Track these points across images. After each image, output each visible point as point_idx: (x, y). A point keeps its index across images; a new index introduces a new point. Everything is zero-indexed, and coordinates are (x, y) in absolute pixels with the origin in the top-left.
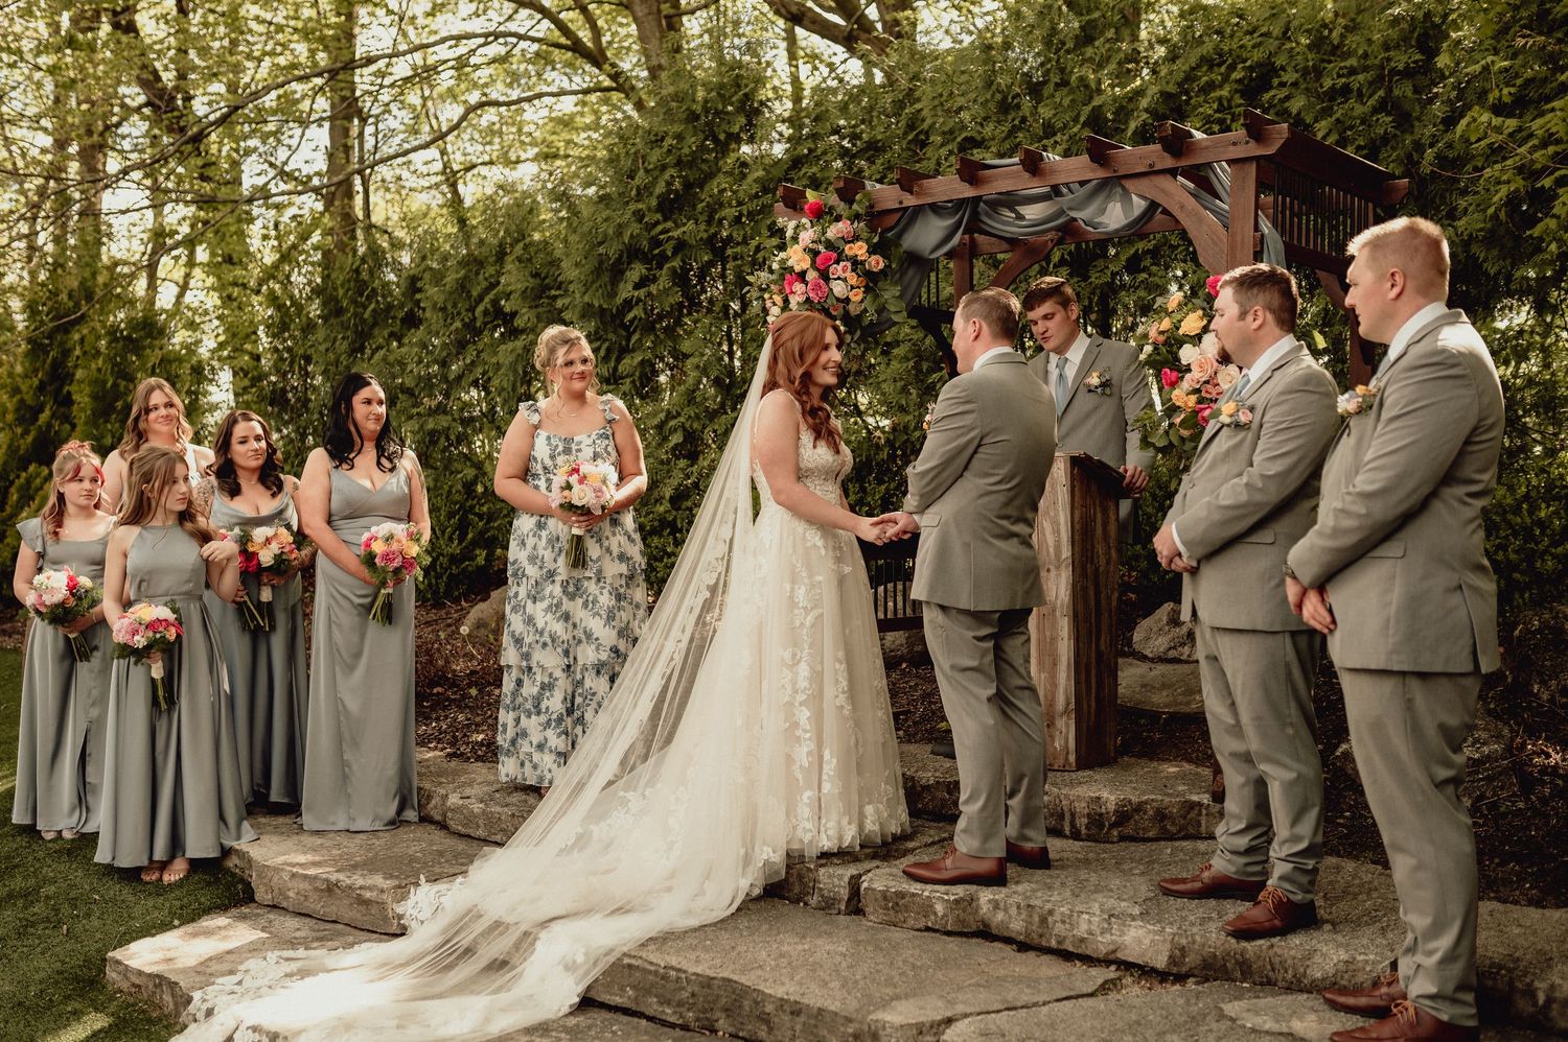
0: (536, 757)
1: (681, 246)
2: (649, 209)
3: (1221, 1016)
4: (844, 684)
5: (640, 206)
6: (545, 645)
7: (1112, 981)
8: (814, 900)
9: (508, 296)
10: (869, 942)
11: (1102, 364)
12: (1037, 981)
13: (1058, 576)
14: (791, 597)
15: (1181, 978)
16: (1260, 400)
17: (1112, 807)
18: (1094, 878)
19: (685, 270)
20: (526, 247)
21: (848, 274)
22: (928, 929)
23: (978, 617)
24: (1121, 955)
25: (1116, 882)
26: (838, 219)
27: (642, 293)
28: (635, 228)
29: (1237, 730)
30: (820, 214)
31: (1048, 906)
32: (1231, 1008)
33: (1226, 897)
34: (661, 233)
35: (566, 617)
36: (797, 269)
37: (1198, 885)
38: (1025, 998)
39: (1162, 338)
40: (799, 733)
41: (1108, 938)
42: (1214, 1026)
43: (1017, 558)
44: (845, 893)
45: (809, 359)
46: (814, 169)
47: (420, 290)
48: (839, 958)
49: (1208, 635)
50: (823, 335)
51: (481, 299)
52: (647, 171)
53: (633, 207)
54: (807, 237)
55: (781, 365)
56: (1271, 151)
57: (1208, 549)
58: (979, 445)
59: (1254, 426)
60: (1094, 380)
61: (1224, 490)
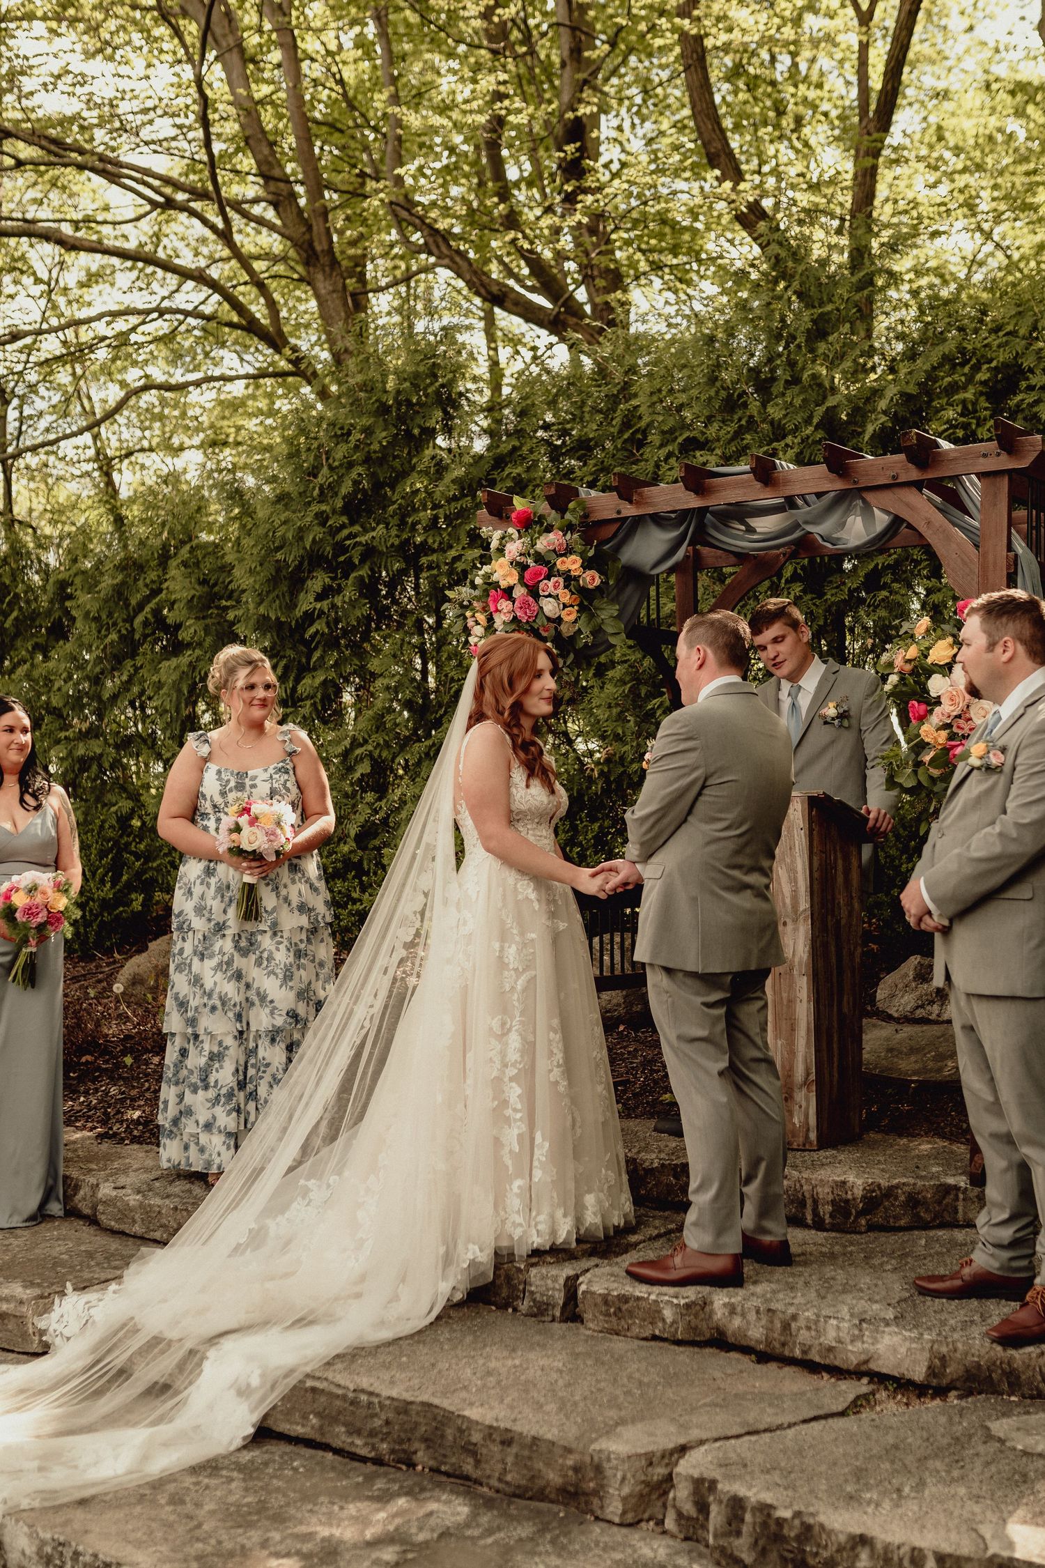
0: (204, 1138)
1: (369, 552)
2: (334, 511)
3: (989, 1437)
4: (559, 1056)
5: (324, 507)
6: (214, 1008)
7: (865, 1396)
8: (524, 1306)
9: (172, 605)
10: (588, 1355)
11: (841, 695)
12: (780, 1397)
13: (796, 930)
14: (500, 958)
15: (941, 1392)
16: (1012, 739)
17: (859, 1192)
18: (841, 1276)
19: (375, 579)
20: (192, 550)
21: (561, 591)
22: (654, 1338)
23: (708, 980)
24: (873, 1366)
25: (865, 1280)
26: (549, 529)
27: (325, 605)
28: (318, 532)
29: (996, 1108)
30: (528, 524)
31: (791, 1310)
32: (999, 1427)
33: (988, 1297)
34: (351, 536)
35: (239, 976)
36: (503, 584)
37: (958, 1283)
38: (769, 1420)
39: (908, 667)
40: (509, 1112)
41: (859, 1347)
42: (982, 1449)
43: (750, 913)
44: (559, 1297)
45: (520, 687)
46: (519, 470)
47: (70, 597)
48: (555, 1376)
49: (964, 1002)
50: (535, 660)
51: (141, 607)
52: (331, 468)
53: (315, 508)
54: (514, 548)
55: (488, 695)
56: (1024, 464)
57: (961, 907)
58: (704, 787)
59: (1007, 769)
60: (831, 711)
61: (976, 840)
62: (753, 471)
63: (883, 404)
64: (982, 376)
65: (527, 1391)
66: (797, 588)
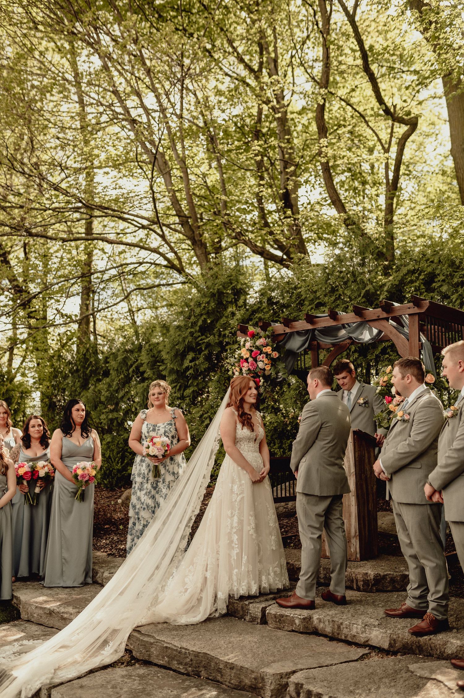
1: (208, 345)
2: (196, 331)
3: (408, 670)
4: (253, 525)
5: (192, 330)
6: (144, 509)
7: (366, 654)
8: (248, 618)
9: (142, 364)
10: (267, 637)
11: (364, 395)
12: (334, 654)
14: (232, 490)
15: (395, 653)
16: (412, 410)
17: (372, 577)
18: (362, 608)
19: (210, 354)
20: (150, 345)
21: (264, 359)
22: (292, 631)
24: (370, 643)
25: (370, 610)
26: (260, 337)
27: (192, 364)
28: (190, 339)
29: (410, 545)
30: (254, 336)
31: (341, 621)
32: (412, 667)
33: (414, 618)
34: (201, 340)
35: (153, 497)
36: (245, 357)
37: (401, 612)
38: (328, 662)
39: (384, 384)
40: (233, 545)
41: (364, 635)
42: (404, 675)
43: (337, 474)
44: (259, 615)
45: (243, 393)
46: (260, 315)
47: (108, 362)
48: (253, 644)
49: (396, 505)
50: (249, 384)
51: (131, 366)
52: (195, 316)
53: (189, 330)
54: (248, 345)
55: (233, 397)
56: (423, 311)
57: (394, 470)
58: (321, 428)
59: (411, 421)
60: (361, 401)
61: (399, 447)
62: (329, 316)
63: (386, 288)
64: (422, 277)
65: (242, 650)
66: (356, 355)
